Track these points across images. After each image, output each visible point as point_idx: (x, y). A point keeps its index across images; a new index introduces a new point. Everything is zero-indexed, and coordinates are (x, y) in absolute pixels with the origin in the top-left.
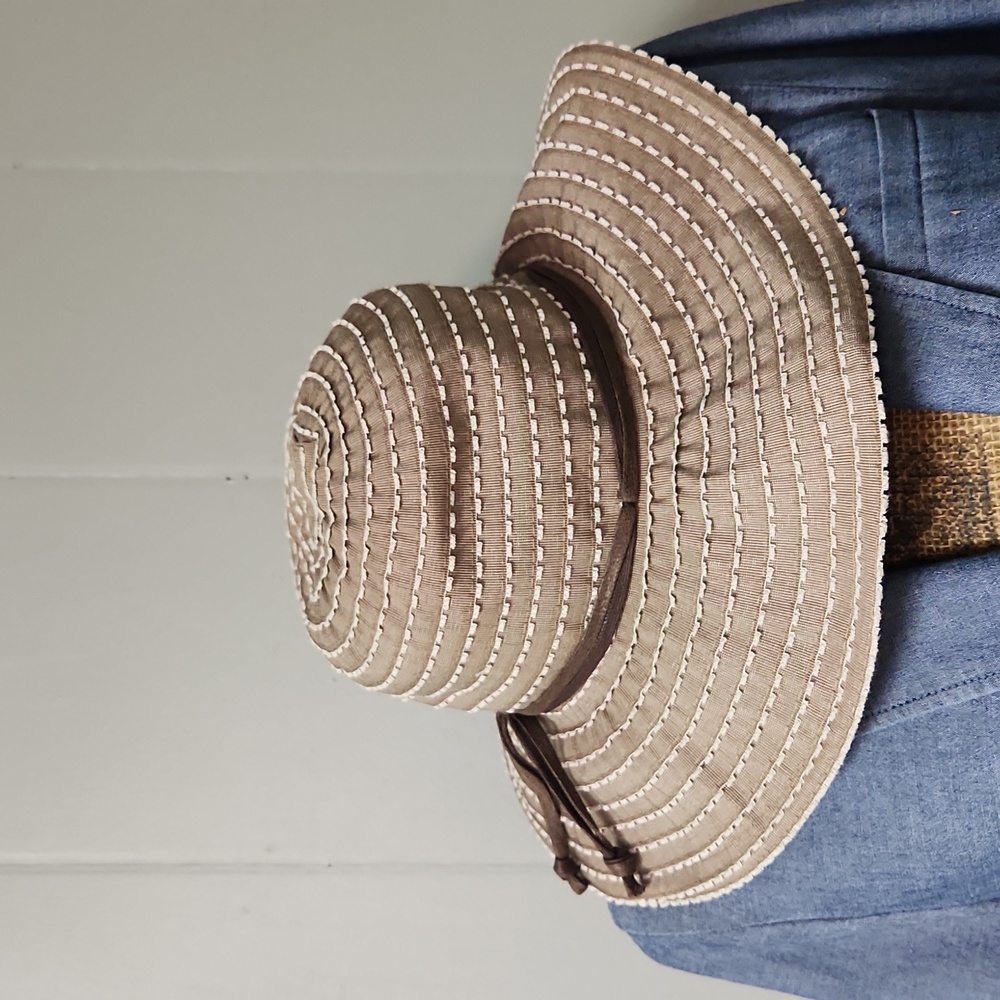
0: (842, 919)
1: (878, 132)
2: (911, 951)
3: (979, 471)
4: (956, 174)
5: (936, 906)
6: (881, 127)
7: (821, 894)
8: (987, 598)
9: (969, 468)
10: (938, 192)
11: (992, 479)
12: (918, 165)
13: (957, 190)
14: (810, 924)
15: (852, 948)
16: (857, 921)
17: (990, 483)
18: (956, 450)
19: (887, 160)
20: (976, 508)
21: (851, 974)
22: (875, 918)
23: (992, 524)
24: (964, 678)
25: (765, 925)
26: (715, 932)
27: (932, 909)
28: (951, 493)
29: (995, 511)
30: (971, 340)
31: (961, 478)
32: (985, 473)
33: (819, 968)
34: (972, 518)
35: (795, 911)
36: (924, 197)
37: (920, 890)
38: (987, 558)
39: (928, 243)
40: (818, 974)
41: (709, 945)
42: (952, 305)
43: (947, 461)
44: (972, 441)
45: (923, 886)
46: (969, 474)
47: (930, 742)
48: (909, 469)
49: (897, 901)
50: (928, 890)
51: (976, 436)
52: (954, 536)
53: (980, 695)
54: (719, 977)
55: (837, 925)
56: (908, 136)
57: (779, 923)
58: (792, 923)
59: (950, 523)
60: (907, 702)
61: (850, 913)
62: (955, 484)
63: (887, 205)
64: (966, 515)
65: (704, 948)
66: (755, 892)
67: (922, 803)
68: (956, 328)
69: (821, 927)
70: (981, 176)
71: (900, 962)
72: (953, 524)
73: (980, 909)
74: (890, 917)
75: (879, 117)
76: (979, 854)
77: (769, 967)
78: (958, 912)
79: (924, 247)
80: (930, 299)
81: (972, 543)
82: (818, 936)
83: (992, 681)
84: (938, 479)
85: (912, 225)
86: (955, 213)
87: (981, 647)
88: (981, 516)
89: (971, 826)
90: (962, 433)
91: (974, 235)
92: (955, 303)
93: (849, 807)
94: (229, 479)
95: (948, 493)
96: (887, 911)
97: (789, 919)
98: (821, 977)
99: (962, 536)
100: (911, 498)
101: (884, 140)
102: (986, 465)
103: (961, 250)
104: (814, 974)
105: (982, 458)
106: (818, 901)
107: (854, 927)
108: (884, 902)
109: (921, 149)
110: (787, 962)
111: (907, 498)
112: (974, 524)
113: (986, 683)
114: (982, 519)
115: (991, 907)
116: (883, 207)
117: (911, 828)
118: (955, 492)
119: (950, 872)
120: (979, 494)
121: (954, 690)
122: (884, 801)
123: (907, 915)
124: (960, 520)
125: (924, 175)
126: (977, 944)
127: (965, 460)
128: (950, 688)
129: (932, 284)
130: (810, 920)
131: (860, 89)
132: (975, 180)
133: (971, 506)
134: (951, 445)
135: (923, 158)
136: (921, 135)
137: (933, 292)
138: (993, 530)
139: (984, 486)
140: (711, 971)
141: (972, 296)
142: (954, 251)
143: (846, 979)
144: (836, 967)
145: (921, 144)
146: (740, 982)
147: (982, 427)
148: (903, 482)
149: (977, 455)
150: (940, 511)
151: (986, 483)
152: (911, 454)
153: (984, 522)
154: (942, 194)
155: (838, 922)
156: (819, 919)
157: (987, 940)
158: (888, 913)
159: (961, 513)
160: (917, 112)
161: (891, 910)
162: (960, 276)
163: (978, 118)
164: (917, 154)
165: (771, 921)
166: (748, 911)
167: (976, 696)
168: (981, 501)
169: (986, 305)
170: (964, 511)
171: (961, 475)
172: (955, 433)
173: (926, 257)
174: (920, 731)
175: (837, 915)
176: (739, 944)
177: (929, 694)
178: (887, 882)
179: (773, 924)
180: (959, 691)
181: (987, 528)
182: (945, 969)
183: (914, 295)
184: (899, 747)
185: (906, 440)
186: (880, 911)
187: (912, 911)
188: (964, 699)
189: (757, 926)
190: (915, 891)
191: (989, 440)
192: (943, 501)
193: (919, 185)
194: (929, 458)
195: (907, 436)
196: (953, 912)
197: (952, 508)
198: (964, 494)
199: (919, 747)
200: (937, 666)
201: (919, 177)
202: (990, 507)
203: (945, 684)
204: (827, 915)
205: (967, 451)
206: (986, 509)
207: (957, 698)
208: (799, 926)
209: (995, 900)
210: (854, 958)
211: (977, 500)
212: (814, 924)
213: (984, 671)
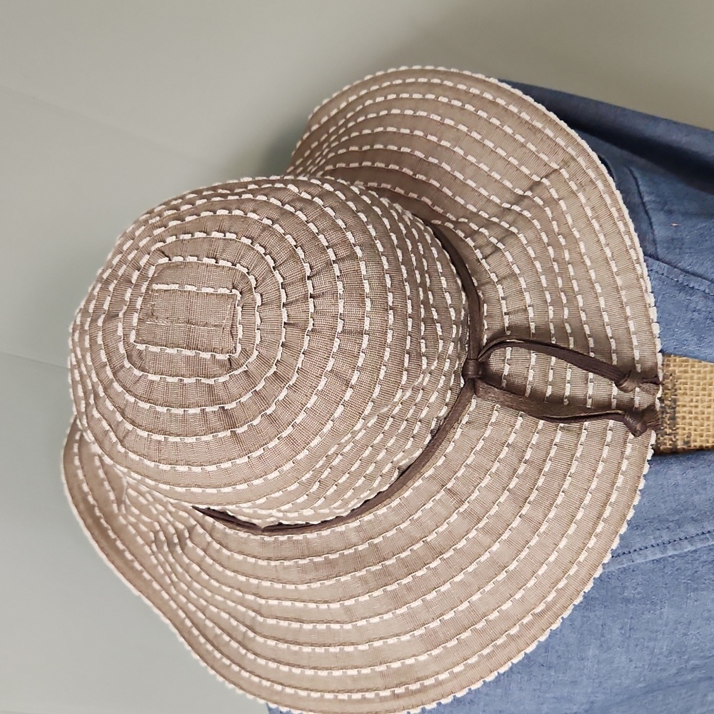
3: (670, 399)
9: (663, 396)
10: (658, 210)
11: (678, 406)
12: (640, 193)
17: (677, 408)
20: (665, 425)
23: (675, 437)
24: (653, 542)
29: (678, 428)
30: (692, 305)
32: (675, 401)
34: (661, 431)
36: (649, 211)
39: (658, 239)
42: (678, 281)
44: (668, 378)
47: (618, 590)
51: (671, 375)
67: (603, 639)
79: (654, 241)
83: (673, 545)
87: (667, 520)
88: (668, 431)
91: (687, 241)
92: (681, 281)
102: (676, 395)
103: (680, 248)
105: (674, 391)
109: (640, 183)
113: (669, 546)
114: (668, 433)
120: (668, 415)
121: (643, 551)
125: (645, 199)
128: (641, 549)
137: (666, 270)
138: (675, 442)
139: (673, 410)
141: (693, 277)
142: (675, 248)
149: (670, 388)
151: (674, 408)
153: (670, 434)
154: (662, 212)
162: (681, 264)
167: (659, 556)
168: (669, 420)
169: (704, 286)
173: (656, 249)
177: (625, 553)
180: (648, 552)
181: (671, 439)
188: (651, 558)
191: (679, 378)
193: (644, 204)
199: (610, 594)
200: (634, 532)
201: (642, 200)
202: (674, 426)
206: (672, 426)
207: (646, 557)
211: (667, 419)
213: (668, 538)
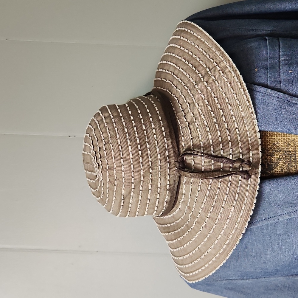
0: (246, 279)
1: (268, 44)
2: (266, 288)
3: (293, 151)
4: (291, 59)
5: (274, 276)
6: (269, 43)
7: (240, 272)
8: (294, 189)
9: (290, 150)
10: (285, 65)
12: (279, 56)
13: (291, 64)
14: (237, 280)
15: (249, 286)
16: (251, 280)
17: (296, 155)
18: (287, 144)
19: (270, 54)
20: (292, 162)
21: (249, 294)
22: (256, 279)
23: (296, 167)
24: (286, 212)
25: (224, 280)
26: (208, 281)
27: (273, 277)
28: (285, 157)
31: (288, 153)
32: (295, 152)
33: (239, 292)
34: (291, 165)
35: (232, 277)
36: (281, 66)
37: (270, 272)
38: (294, 177)
40: (239, 293)
42: (287, 101)
43: (284, 147)
44: (292, 142)
46: (290, 152)
47: (274, 230)
48: (272, 149)
49: (263, 275)
50: (272, 272)
51: (293, 140)
52: (285, 170)
53: (290, 217)
54: (210, 292)
55: (245, 281)
56: (277, 46)
57: (228, 280)
58: (232, 280)
59: (284, 166)
60: (268, 218)
61: (249, 278)
62: (286, 154)
63: (270, 68)
64: (289, 164)
65: (205, 285)
66: (221, 270)
68: (288, 108)
71: (263, 291)
72: (285, 166)
73: (287, 277)
74: (261, 279)
75: (268, 40)
76: (288, 263)
77: (225, 291)
78: (281, 279)
79: (280, 82)
80: (281, 98)
81: (290, 172)
82: (239, 283)
84: (281, 152)
85: (277, 75)
86: (290, 72)
87: (291, 203)
88: (293, 164)
89: (286, 256)
90: (289, 139)
91: (295, 79)
92: (289, 100)
93: (250, 247)
94: (69, 136)
95: (284, 157)
97: (230, 279)
98: (240, 294)
99: (287, 170)
100: (272, 158)
101: (270, 47)
102: (295, 149)
103: (291, 84)
104: (238, 294)
105: (295, 147)
106: (240, 274)
107: (250, 281)
108: (259, 275)
109: (281, 51)
110: (230, 290)
111: (271, 157)
113: (292, 214)
114: (293, 165)
115: (291, 277)
116: (268, 69)
117: (268, 255)
118: (286, 157)
119: (279, 268)
120: (293, 158)
121: (282, 216)
122: (260, 246)
123: (265, 279)
124: (287, 165)
125: (281, 59)
126: (286, 287)
127: (289, 147)
128: (281, 215)
129: (282, 94)
130: (237, 279)
131: (263, 30)
133: (290, 161)
134: (285, 142)
135: (281, 53)
136: (281, 46)
137: (282, 96)
138: (297, 169)
140: (208, 291)
141: (294, 98)
142: (289, 83)
143: (247, 295)
144: (244, 292)
145: (281, 49)
146: (216, 294)
147: (295, 138)
148: (270, 153)
149: (293, 146)
150: (281, 162)
151: (295, 155)
152: (273, 144)
153: (294, 166)
154: (286, 66)
155: (245, 280)
156: (239, 279)
157: (289, 286)
158: (260, 278)
159: (287, 163)
160: (280, 38)
161: (261, 277)
162: (290, 91)
164: (279, 52)
165: (225, 279)
166: (218, 276)
167: (289, 218)
168: (293, 160)
170: (288, 162)
171: (288, 152)
172: (287, 139)
173: (280, 85)
174: (272, 227)
175: (245, 278)
176: (216, 285)
177: (275, 216)
179: (226, 280)
180: (284, 216)
181: (295, 168)
182: (276, 294)
183: (276, 97)
184: (265, 231)
185: (272, 140)
186: (258, 277)
187: (267, 277)
188: (285, 218)
189: (221, 280)
190: (268, 273)
191: (297, 141)
192: (282, 159)
193: (279, 62)
194: (278, 146)
195: (272, 139)
196: (279, 278)
197: (285, 161)
198: (288, 157)
199: (272, 232)
200: (278, 208)
202: (296, 162)
203: (280, 214)
204: (242, 278)
205: (290, 145)
206: (295, 162)
207: (283, 218)
208: (233, 281)
209: (292, 275)
210: (250, 289)
211: (292, 160)
212: (238, 280)
213: (292, 211)
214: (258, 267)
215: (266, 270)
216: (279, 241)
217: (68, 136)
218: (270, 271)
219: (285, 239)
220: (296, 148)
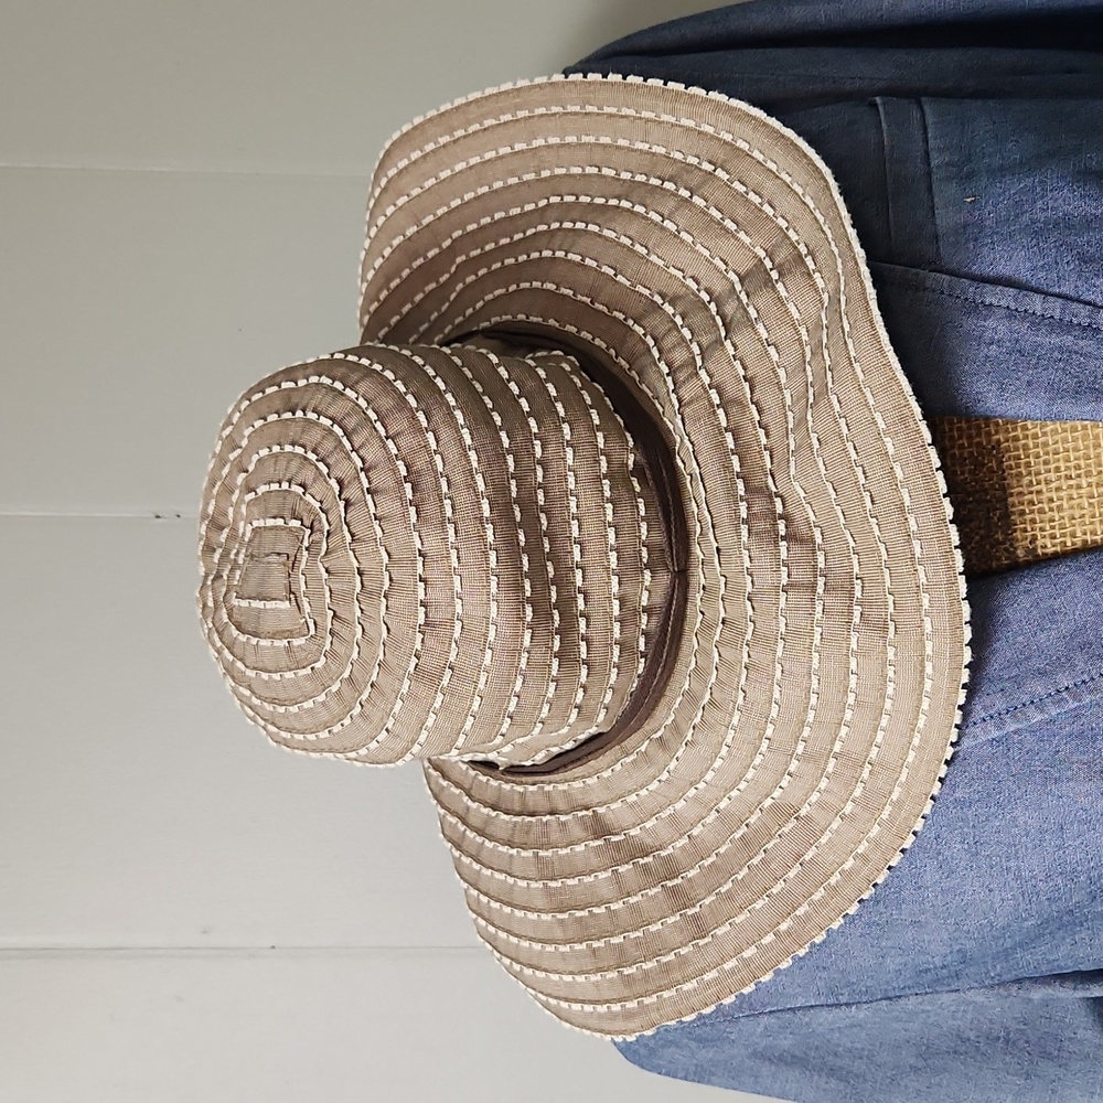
0: (848, 1005)
1: (882, 118)
2: (924, 1048)
3: (997, 486)
4: (969, 160)
5: (953, 987)
6: (886, 113)
7: (825, 974)
9: (987, 485)
10: (949, 179)
11: (1012, 495)
12: (927, 153)
13: (970, 176)
14: (812, 1011)
15: (859, 1046)
16: (865, 1006)
17: (1010, 499)
18: (971, 464)
20: (994, 528)
21: (857, 1076)
22: (884, 1002)
23: (1011, 545)
24: (983, 715)
27: (948, 992)
28: (967, 510)
29: (1015, 531)
30: (988, 335)
32: (1004, 488)
33: (822, 1069)
35: (795, 996)
36: (934, 186)
37: (935, 968)
39: (940, 233)
40: (820, 1076)
41: (699, 1040)
42: (966, 299)
43: (962, 475)
44: (989, 454)
45: (939, 964)
46: (986, 491)
49: (910, 983)
50: (944, 967)
51: (993, 448)
53: (1002, 733)
54: (709, 1082)
55: (843, 1012)
57: (779, 1011)
58: (792, 1009)
61: (857, 997)
62: (970, 502)
65: (693, 1045)
67: (940, 858)
68: (971, 323)
69: (826, 1016)
70: (997, 161)
71: (912, 1061)
73: (1001, 990)
74: (902, 1001)
75: (884, 104)
76: (1001, 922)
77: (766, 1069)
78: (978, 997)
79: (936, 237)
80: (942, 293)
82: (820, 1025)
83: (1014, 715)
85: (921, 215)
86: (969, 200)
89: (991, 886)
90: (979, 444)
91: (990, 223)
92: (970, 296)
96: (898, 994)
97: (788, 1006)
98: (825, 1079)
102: (1005, 479)
103: (976, 240)
104: (816, 1077)
107: (860, 1013)
108: (895, 984)
109: (930, 135)
110: (786, 1064)
112: (992, 547)
113: (1007, 718)
114: (1000, 540)
115: (1014, 991)
116: (889, 197)
117: (928, 888)
118: (971, 511)
119: (970, 945)
120: (997, 512)
121: (972, 729)
123: (920, 999)
124: (976, 542)
125: (934, 163)
126: (999, 1038)
127: (981, 475)
129: (944, 276)
130: (812, 1006)
132: (989, 166)
133: (989, 527)
134: (966, 457)
135: (932, 144)
136: (930, 120)
137: (946, 284)
138: (1013, 553)
139: (1003, 503)
140: (700, 1075)
141: (989, 287)
142: (967, 241)
143: (852, 1082)
144: (841, 1068)
145: (929, 130)
147: (1001, 436)
149: (995, 468)
151: (1005, 500)
153: (1004, 543)
154: (954, 181)
155: (844, 1008)
156: (823, 1006)
157: (1008, 1034)
158: (900, 997)
159: (977, 534)
160: (923, 99)
161: (903, 993)
162: (974, 268)
163: (991, 103)
164: (926, 141)
167: (995, 734)
168: (999, 520)
169: (1004, 297)
170: (981, 532)
172: (970, 446)
173: (938, 249)
175: (843, 999)
178: (898, 960)
179: (770, 1012)
180: (978, 730)
183: (924, 290)
186: (891, 994)
187: (926, 993)
188: (983, 739)
190: (930, 969)
191: (1007, 450)
193: (929, 174)
196: (971, 996)
197: (967, 530)
198: (980, 513)
201: (929, 165)
202: (1009, 527)
204: (832, 1000)
205: (984, 465)
206: (1005, 528)
208: (799, 1013)
209: (1019, 981)
210: (861, 1058)
211: (996, 519)
212: (817, 1010)
213: (1004, 706)
214: (890, 943)
215: (923, 958)
216: (965, 830)
217: (152, 515)
218: (938, 961)
219: (987, 819)
220: (1006, 474)
